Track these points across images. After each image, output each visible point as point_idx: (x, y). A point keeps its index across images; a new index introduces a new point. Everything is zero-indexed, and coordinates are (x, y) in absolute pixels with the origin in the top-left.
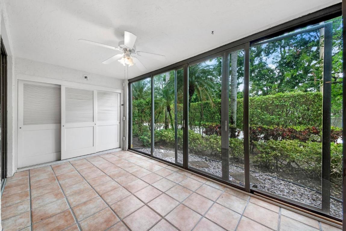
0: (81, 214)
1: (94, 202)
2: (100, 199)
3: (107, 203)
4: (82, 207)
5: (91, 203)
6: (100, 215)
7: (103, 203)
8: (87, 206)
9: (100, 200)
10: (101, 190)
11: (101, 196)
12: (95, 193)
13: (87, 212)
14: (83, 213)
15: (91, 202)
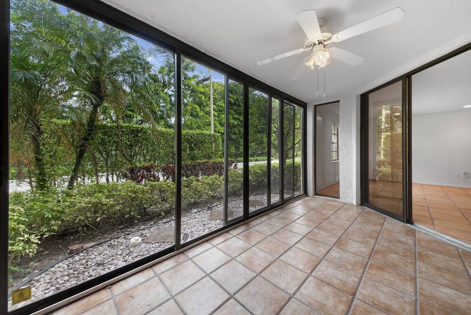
0: (405, 302)
1: (373, 297)
2: (360, 292)
3: (361, 279)
4: (395, 309)
5: (378, 301)
6: (383, 278)
7: (364, 284)
8: (389, 303)
9: (363, 291)
10: (341, 301)
11: (354, 294)
12: (355, 309)
13: (395, 295)
14: (401, 300)
15: (376, 302)
